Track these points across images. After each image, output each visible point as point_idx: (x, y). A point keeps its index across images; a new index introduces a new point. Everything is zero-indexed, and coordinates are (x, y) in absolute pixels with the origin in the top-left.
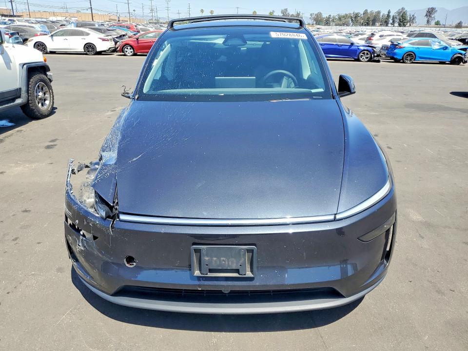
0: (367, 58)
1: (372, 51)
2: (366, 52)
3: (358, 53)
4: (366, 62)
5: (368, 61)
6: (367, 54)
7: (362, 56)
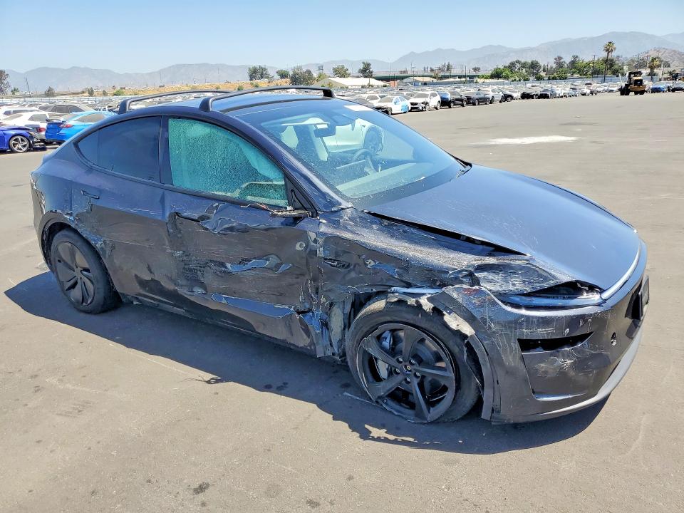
0: (24, 146)
1: (29, 135)
2: (19, 138)
3: (6, 140)
4: (25, 152)
5: (28, 151)
6: (22, 140)
7: (14, 144)
